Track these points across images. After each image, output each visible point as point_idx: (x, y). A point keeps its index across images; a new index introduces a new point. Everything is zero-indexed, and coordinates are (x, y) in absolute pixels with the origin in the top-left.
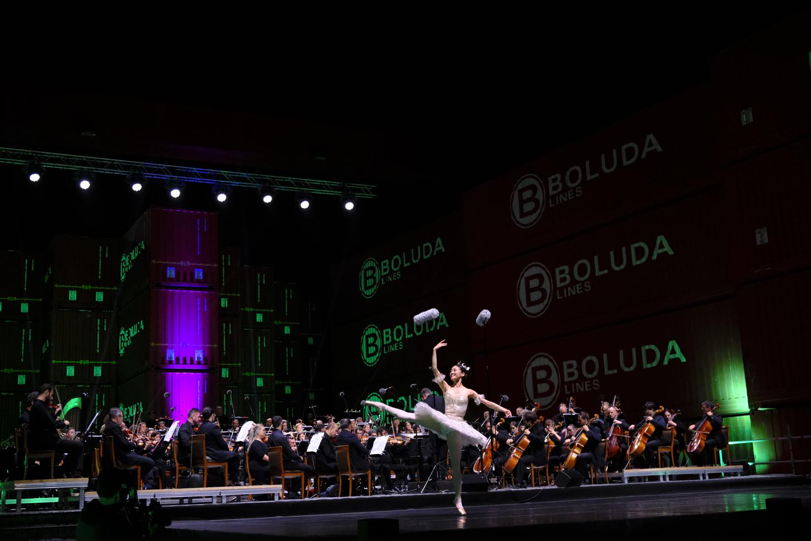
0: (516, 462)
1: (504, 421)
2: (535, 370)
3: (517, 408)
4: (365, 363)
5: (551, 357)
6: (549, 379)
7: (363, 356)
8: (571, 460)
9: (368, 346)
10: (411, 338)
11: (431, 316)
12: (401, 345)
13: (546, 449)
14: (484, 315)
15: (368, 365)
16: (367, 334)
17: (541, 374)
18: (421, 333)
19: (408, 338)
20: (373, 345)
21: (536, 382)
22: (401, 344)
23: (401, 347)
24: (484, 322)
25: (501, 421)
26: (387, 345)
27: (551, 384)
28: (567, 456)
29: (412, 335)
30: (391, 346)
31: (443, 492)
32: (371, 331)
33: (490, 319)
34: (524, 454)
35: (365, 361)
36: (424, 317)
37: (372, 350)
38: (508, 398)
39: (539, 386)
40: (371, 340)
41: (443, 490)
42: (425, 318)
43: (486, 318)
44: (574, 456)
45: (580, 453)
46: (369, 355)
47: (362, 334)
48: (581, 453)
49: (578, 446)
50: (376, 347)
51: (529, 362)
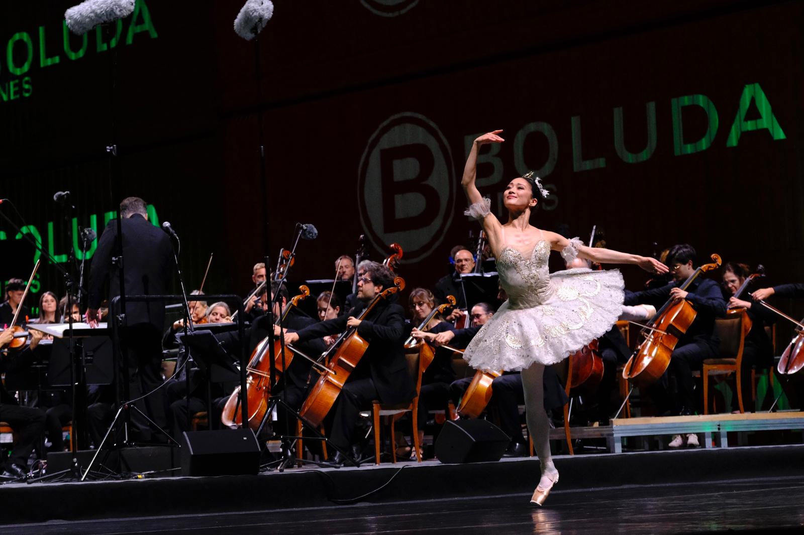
0: (333, 396)
1: (307, 292)
2: (389, 156)
3: (336, 259)
5: (432, 124)
8: (476, 395)
10: (54, 66)
11: (112, 10)
12: (27, 86)
13: (413, 364)
14: (255, 10)
17: (405, 169)
18: (81, 53)
19: (47, 67)
21: (391, 188)
22: (27, 82)
23: (27, 91)
24: (254, 29)
25: (299, 292)
27: (431, 196)
28: (467, 385)
29: (57, 60)
31: (141, 478)
33: (271, 21)
34: (354, 376)
36: (93, 11)
38: (316, 231)
39: (398, 198)
41: (140, 472)
42: (96, 15)
43: (261, 19)
44: (485, 382)
51: (373, 136)
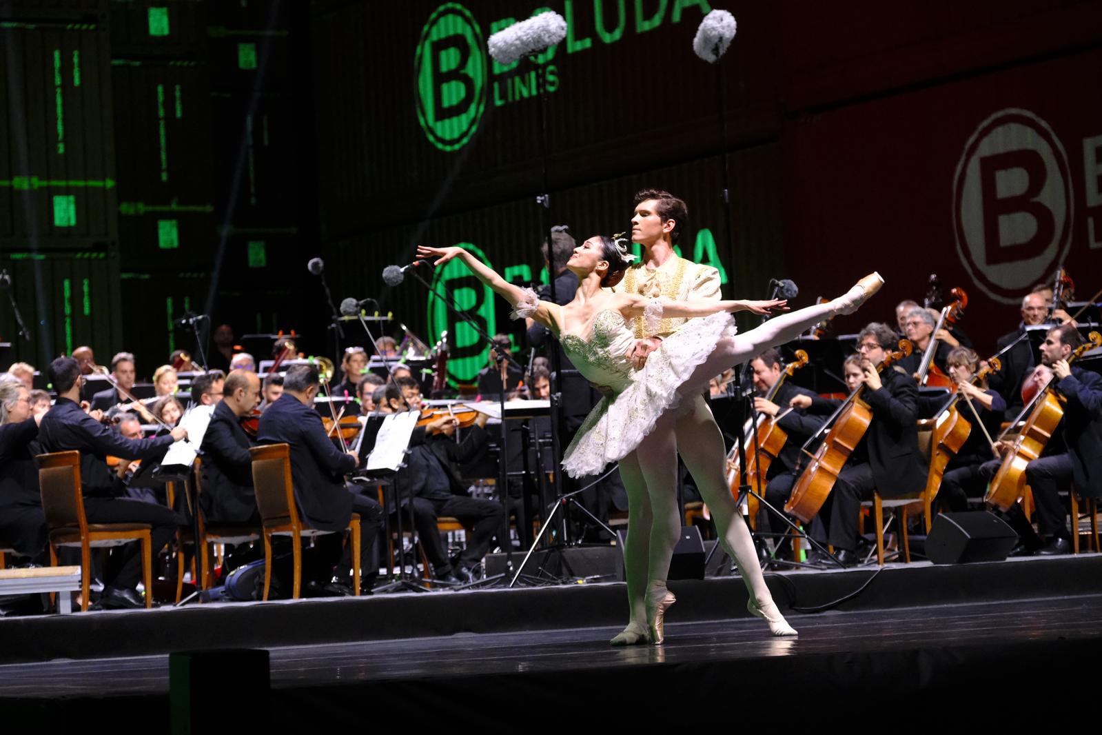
0: (827, 486)
1: (805, 359)
4: (431, 138)
5: (1044, 124)
6: (1036, 199)
7: (424, 114)
8: (1008, 480)
9: (440, 79)
10: (584, 52)
11: (540, 37)
12: (551, 78)
14: (714, 29)
15: (440, 146)
16: (435, 36)
17: (1012, 182)
18: (617, 34)
19: (575, 54)
20: (456, 75)
21: (994, 207)
22: (552, 73)
23: (552, 84)
24: (716, 50)
25: (795, 359)
26: (502, 78)
27: (1044, 217)
28: (997, 468)
29: (587, 43)
30: (517, 80)
31: (581, 583)
32: (450, 25)
33: (735, 40)
35: (432, 131)
36: (519, 38)
37: (453, 93)
38: (795, 288)
39: (1004, 221)
40: (450, 59)
41: (583, 576)
42: (523, 42)
43: (721, 39)
44: (1018, 465)
45: (1037, 456)
46: (443, 113)
47: (416, 38)
48: (1042, 455)
49: (1033, 435)
50: (468, 82)
51: (972, 140)
